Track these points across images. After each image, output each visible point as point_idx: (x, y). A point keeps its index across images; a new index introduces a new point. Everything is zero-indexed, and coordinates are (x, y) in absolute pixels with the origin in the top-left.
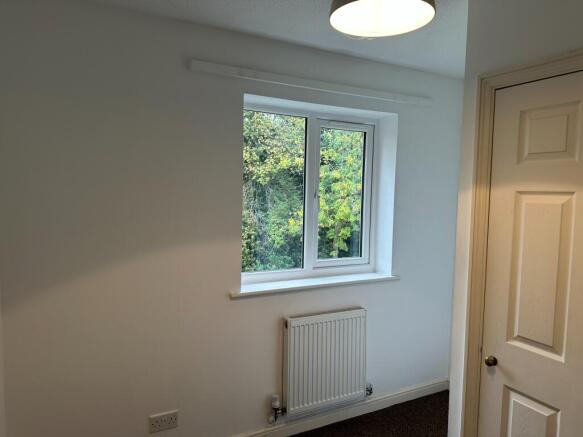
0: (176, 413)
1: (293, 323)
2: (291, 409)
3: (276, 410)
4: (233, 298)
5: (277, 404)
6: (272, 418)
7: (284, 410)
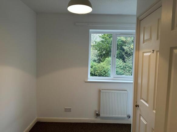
0: (71, 108)
1: (102, 91)
2: (101, 115)
3: (97, 114)
4: (86, 82)
5: (97, 113)
6: (96, 117)
7: (99, 115)
